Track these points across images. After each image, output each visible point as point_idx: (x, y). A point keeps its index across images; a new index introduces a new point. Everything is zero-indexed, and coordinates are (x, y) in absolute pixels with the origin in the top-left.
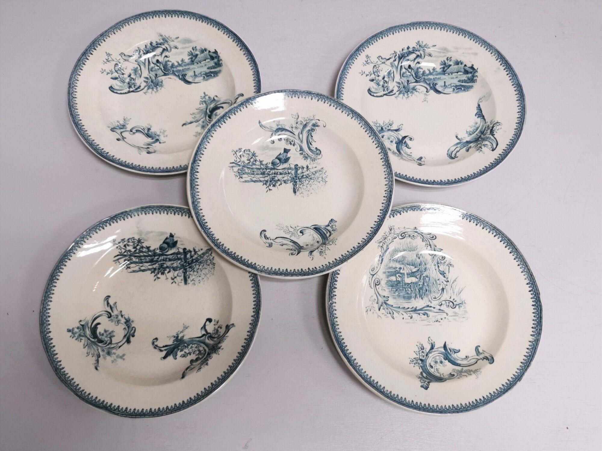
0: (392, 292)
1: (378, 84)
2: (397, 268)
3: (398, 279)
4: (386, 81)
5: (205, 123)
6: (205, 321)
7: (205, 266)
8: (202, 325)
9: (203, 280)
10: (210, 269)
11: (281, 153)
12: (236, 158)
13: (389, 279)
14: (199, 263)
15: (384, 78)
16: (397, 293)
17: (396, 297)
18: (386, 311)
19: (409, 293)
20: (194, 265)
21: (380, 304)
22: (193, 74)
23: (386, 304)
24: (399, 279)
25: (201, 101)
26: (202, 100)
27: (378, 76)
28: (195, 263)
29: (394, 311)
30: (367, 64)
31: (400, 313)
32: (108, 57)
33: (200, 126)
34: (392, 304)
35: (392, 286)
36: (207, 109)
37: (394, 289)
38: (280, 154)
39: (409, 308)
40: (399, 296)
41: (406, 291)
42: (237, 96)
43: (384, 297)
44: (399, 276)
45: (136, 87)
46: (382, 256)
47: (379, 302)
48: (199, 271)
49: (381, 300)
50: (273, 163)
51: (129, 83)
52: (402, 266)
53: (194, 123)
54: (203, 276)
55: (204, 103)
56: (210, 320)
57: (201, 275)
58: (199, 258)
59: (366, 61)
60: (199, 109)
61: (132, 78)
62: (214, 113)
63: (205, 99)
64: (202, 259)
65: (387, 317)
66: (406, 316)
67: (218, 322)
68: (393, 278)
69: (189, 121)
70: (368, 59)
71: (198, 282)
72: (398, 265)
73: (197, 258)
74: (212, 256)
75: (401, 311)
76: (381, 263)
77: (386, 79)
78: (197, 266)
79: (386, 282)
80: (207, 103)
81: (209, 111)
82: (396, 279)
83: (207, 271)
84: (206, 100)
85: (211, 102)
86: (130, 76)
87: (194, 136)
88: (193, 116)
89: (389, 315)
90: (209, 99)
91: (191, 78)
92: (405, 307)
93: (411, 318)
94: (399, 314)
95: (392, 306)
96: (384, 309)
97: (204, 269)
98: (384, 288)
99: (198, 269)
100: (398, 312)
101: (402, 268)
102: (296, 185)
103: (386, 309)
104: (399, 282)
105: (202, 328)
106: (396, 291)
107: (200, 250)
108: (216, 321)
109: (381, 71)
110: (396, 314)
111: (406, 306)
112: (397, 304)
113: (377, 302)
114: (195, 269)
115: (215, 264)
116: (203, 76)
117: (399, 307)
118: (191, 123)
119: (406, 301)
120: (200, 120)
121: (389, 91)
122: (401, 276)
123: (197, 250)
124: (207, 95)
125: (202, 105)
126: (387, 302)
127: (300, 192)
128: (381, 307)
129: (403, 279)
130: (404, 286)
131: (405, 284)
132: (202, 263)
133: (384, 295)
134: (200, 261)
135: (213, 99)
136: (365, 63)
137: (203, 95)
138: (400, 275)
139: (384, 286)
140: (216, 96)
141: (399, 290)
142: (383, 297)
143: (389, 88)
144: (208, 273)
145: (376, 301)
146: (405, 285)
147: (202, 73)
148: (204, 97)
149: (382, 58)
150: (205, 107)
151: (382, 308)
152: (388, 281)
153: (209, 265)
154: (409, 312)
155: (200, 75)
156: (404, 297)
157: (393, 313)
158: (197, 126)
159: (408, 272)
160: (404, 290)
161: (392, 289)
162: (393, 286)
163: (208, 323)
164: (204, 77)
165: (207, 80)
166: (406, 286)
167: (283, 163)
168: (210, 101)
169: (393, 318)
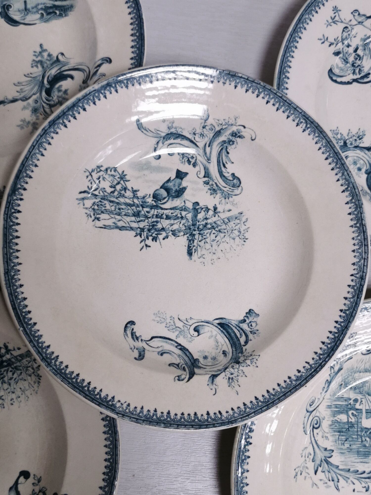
0: (340, 442)
1: (346, 61)
2: (350, 399)
3: (350, 420)
4: (359, 56)
5: (39, 104)
6: (17, 474)
7: (24, 375)
8: (11, 483)
9: (19, 399)
10: (32, 383)
11: (172, 179)
12: (91, 183)
13: (336, 418)
14: (12, 368)
15: (356, 50)
16: (347, 445)
17: (345, 451)
18: (327, 476)
19: (367, 445)
20: (4, 371)
21: (318, 462)
22: (22, 7)
23: (328, 462)
24: (353, 420)
25: (34, 60)
26: (37, 59)
27: (348, 46)
28: (6, 368)
29: (339, 476)
30: (332, 24)
31: (349, 481)
33: (31, 109)
34: (337, 464)
35: (339, 432)
36: (43, 77)
37: (343, 437)
38: (169, 180)
39: (364, 472)
40: (350, 450)
41: (362, 441)
42: (100, 62)
43: (326, 449)
44: (352, 413)
46: (329, 381)
47: (316, 458)
48: (12, 382)
49: (320, 455)
50: (155, 196)
52: (359, 397)
53: (20, 102)
54: (19, 392)
55: (39, 65)
56: (25, 474)
57: (15, 390)
58: (13, 360)
59: (333, 17)
60: (31, 75)
62: (57, 86)
63: (42, 57)
64: (18, 364)
65: (328, 487)
66: (358, 486)
67: (39, 481)
68: (343, 418)
69: (10, 97)
70: (337, 14)
71: (10, 402)
72: (353, 396)
73: (9, 360)
74: (36, 363)
75: (352, 477)
76: (326, 392)
77: (360, 52)
78: (10, 374)
79: (330, 423)
80: (45, 65)
82: (348, 420)
83: (26, 384)
84: (44, 60)
85: (52, 64)
87: (18, 126)
88: (18, 88)
89: (331, 483)
90: (49, 58)
91: (18, 13)
92: (358, 471)
93: (367, 491)
94: (347, 482)
95: (337, 467)
96: (324, 472)
97: (22, 381)
98: (327, 435)
99: (11, 379)
100: (346, 479)
101: (359, 401)
102: (193, 241)
103: (327, 473)
104: (351, 425)
105: (11, 489)
106: (346, 440)
107: (16, 349)
108: (36, 478)
109: (355, 37)
110: (342, 482)
111: (361, 468)
112: (346, 465)
113: (313, 459)
114: (6, 379)
115: (41, 377)
116: (40, 12)
117: (349, 470)
118: (14, 101)
119: (361, 460)
120: (30, 98)
121: (363, 74)
122: (357, 414)
123: (10, 347)
124: (46, 50)
125: (35, 68)
126: (328, 459)
127: (199, 255)
128: (319, 467)
129: (360, 420)
130: (359, 433)
131: (362, 429)
132: (18, 370)
133: (325, 447)
134: (15, 365)
135: (55, 59)
136: (330, 21)
137: (38, 50)
138: (355, 412)
139: (327, 430)
140: (62, 54)
141: (350, 439)
142: (323, 451)
143: (362, 69)
144: (27, 387)
145: (311, 457)
146: (362, 431)
147: (40, 7)
148: (40, 53)
149: (359, 14)
150: (41, 73)
151: (320, 469)
152: (335, 422)
153: (30, 376)
154: (363, 480)
155: (35, 10)
156: (358, 453)
157: (338, 479)
158: (24, 108)
159: (367, 408)
160: (360, 440)
161: (340, 437)
162: (342, 432)
163: (22, 479)
164: (42, 15)
165: (47, 21)
166: (364, 433)
167: (174, 197)
168: (51, 62)
169: (338, 489)
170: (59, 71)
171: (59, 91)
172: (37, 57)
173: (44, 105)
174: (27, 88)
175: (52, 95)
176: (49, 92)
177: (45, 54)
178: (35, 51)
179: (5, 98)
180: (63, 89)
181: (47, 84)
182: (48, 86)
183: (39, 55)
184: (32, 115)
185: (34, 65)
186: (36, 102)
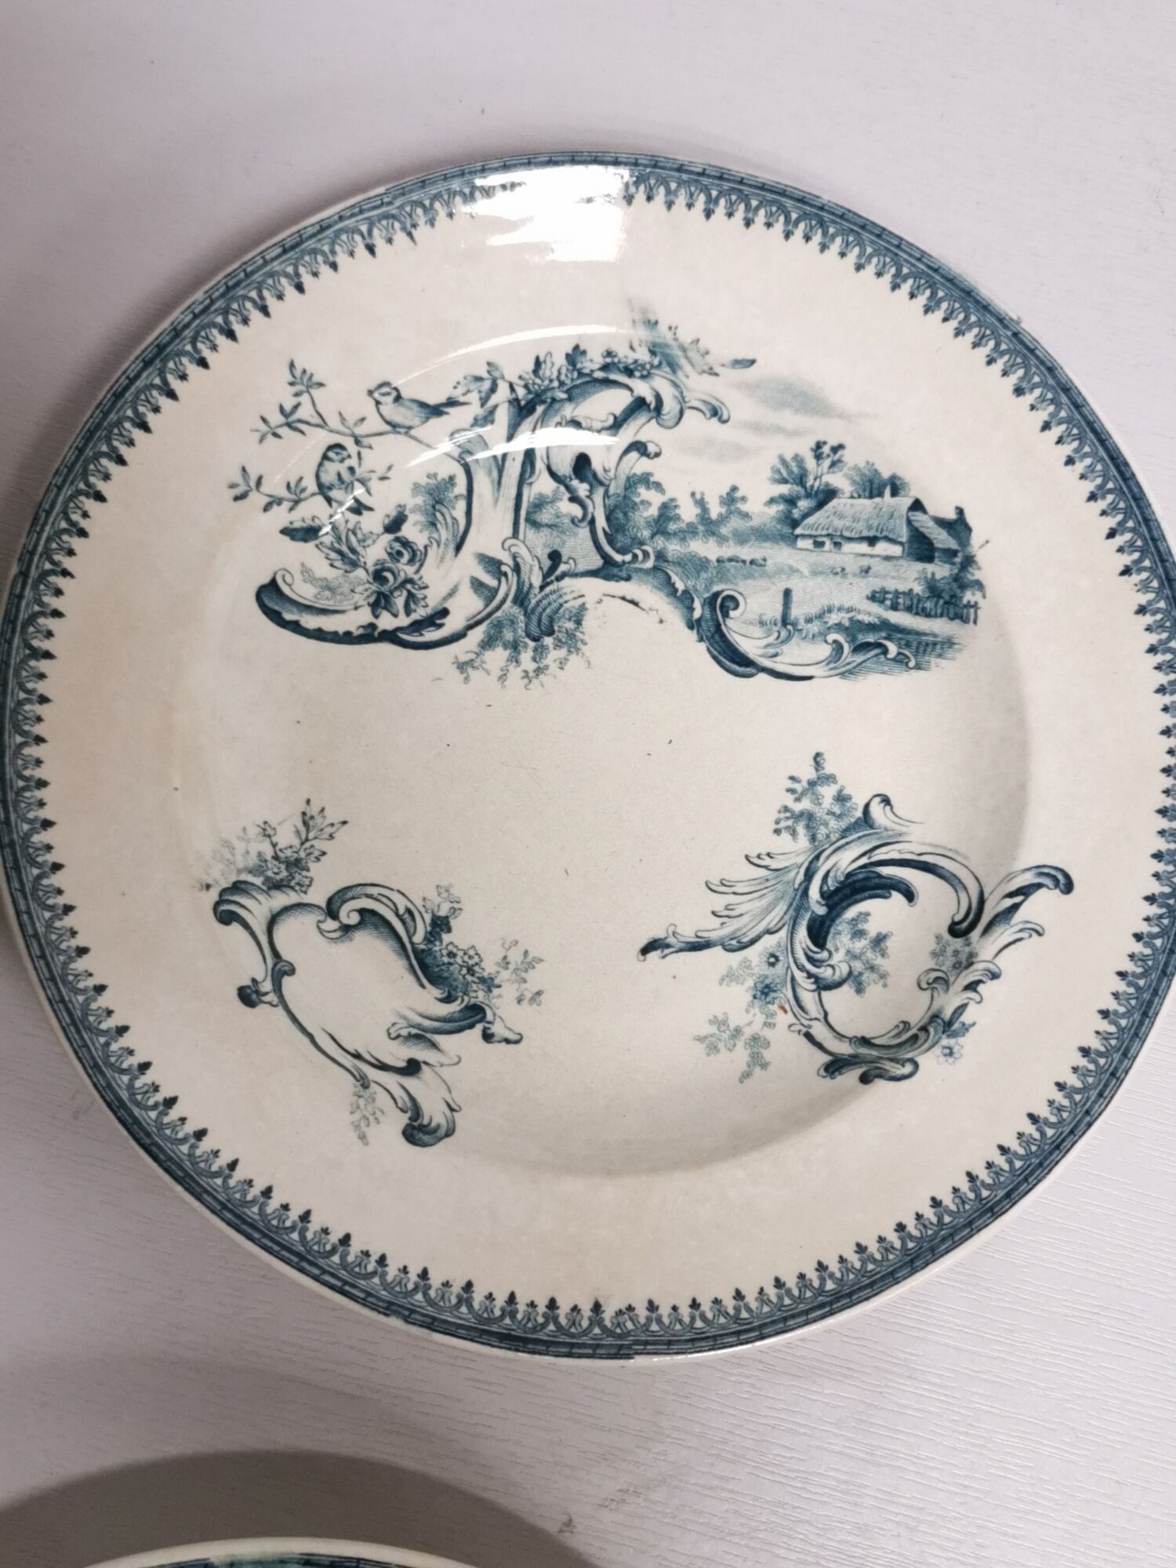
5: (780, 968)
22: (775, 611)
25: (786, 809)
26: (797, 807)
32: (297, 395)
33: (750, 983)
36: (809, 875)
42: (1028, 879)
45: (420, 613)
51: (378, 576)
53: (718, 951)
55: (801, 829)
60: (767, 861)
61: (406, 543)
62: (851, 913)
63: (817, 800)
69: (688, 933)
80: (822, 832)
81: (822, 894)
84: (820, 813)
85: (845, 832)
86: (394, 525)
87: (701, 1039)
88: (719, 902)
90: (837, 810)
91: (758, 631)
116: (831, 637)
118: (699, 945)
124: (830, 779)
125: (786, 836)
135: (859, 813)
137: (808, 773)
140: (886, 801)
147: (834, 618)
148: (812, 784)
150: (803, 859)
155: (815, 627)
158: (729, 977)
164: (838, 648)
165: (849, 673)
168: (843, 824)
170: (864, 860)
171: (859, 934)
172: (798, 800)
173: (800, 976)
174: (749, 907)
175: (829, 945)
176: (819, 933)
177: (828, 792)
178: (795, 774)
179: (671, 929)
180: (872, 928)
181: (818, 902)
182: (821, 911)
183: (804, 793)
184: (751, 1005)
185: (783, 824)
186: (772, 960)
